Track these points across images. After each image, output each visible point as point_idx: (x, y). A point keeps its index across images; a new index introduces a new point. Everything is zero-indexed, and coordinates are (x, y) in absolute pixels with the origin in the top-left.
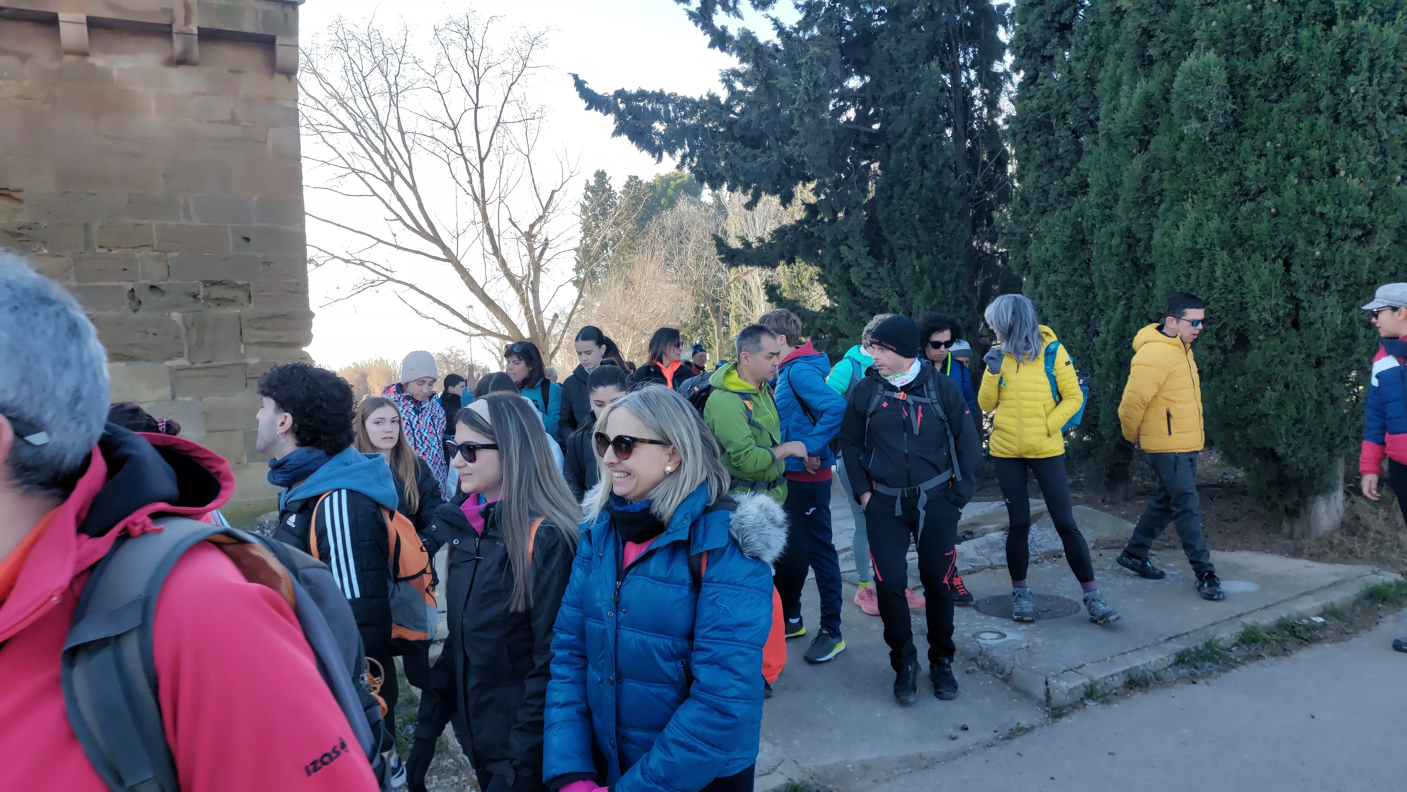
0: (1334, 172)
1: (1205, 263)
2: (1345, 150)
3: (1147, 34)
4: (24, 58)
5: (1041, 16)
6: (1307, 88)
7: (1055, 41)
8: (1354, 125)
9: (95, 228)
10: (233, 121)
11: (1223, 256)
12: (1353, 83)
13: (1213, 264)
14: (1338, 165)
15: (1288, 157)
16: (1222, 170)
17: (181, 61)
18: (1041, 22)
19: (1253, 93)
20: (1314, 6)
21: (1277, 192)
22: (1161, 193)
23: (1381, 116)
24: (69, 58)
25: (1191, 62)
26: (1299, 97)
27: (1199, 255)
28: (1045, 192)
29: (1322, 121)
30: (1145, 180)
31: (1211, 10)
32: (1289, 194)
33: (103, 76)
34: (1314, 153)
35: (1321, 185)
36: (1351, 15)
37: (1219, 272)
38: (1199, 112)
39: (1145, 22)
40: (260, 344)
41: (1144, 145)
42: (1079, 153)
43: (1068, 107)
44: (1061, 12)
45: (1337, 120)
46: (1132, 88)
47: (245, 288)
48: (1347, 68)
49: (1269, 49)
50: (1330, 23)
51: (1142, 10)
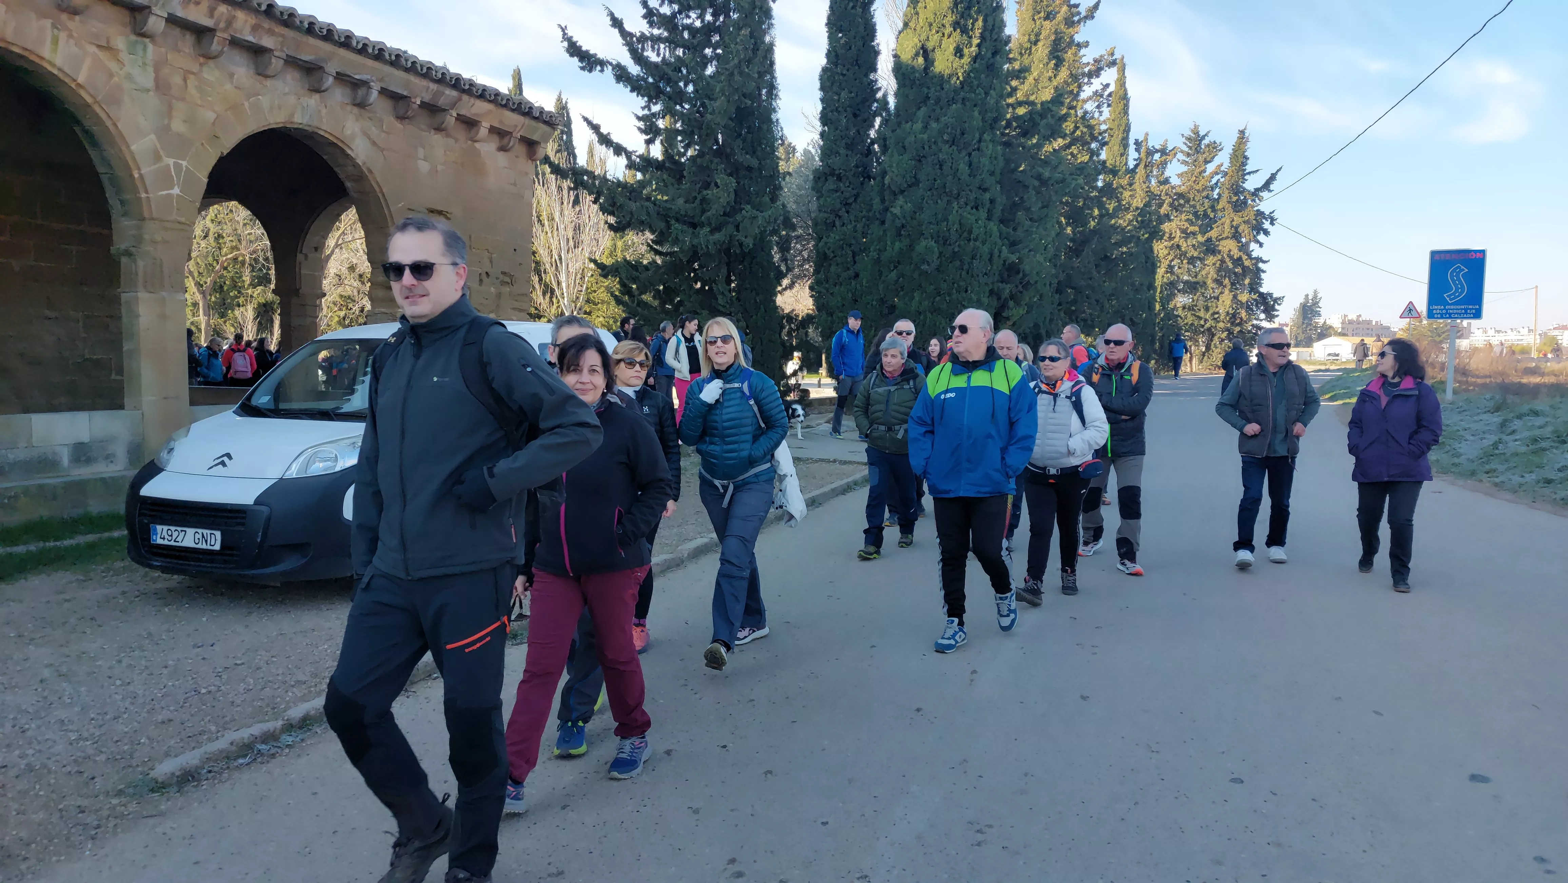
0: (966, 291)
1: (922, 317)
2: (970, 284)
3: (903, 226)
4: (456, 140)
5: (839, 197)
6: (961, 261)
7: (844, 209)
8: (972, 276)
9: (473, 237)
10: (515, 185)
11: (929, 315)
12: (975, 263)
13: (926, 317)
14: (969, 289)
15: (953, 284)
16: (931, 284)
17: (502, 149)
18: (838, 201)
19: (944, 259)
20: (965, 235)
21: (950, 295)
22: (902, 288)
23: (981, 275)
24: (470, 142)
25: (923, 243)
26: (958, 263)
27: (920, 313)
28: (839, 276)
29: (964, 273)
30: (897, 281)
31: (932, 226)
32: (954, 297)
33: (477, 153)
34: (962, 284)
35: (964, 295)
36: (976, 240)
37: (928, 320)
38: (928, 262)
39: (904, 222)
40: (514, 309)
41: (896, 267)
42: (855, 262)
43: (853, 242)
44: (848, 198)
45: (968, 273)
46: (893, 243)
47: (511, 276)
48: (973, 258)
49: (950, 245)
50: (969, 240)
51: (904, 217)
